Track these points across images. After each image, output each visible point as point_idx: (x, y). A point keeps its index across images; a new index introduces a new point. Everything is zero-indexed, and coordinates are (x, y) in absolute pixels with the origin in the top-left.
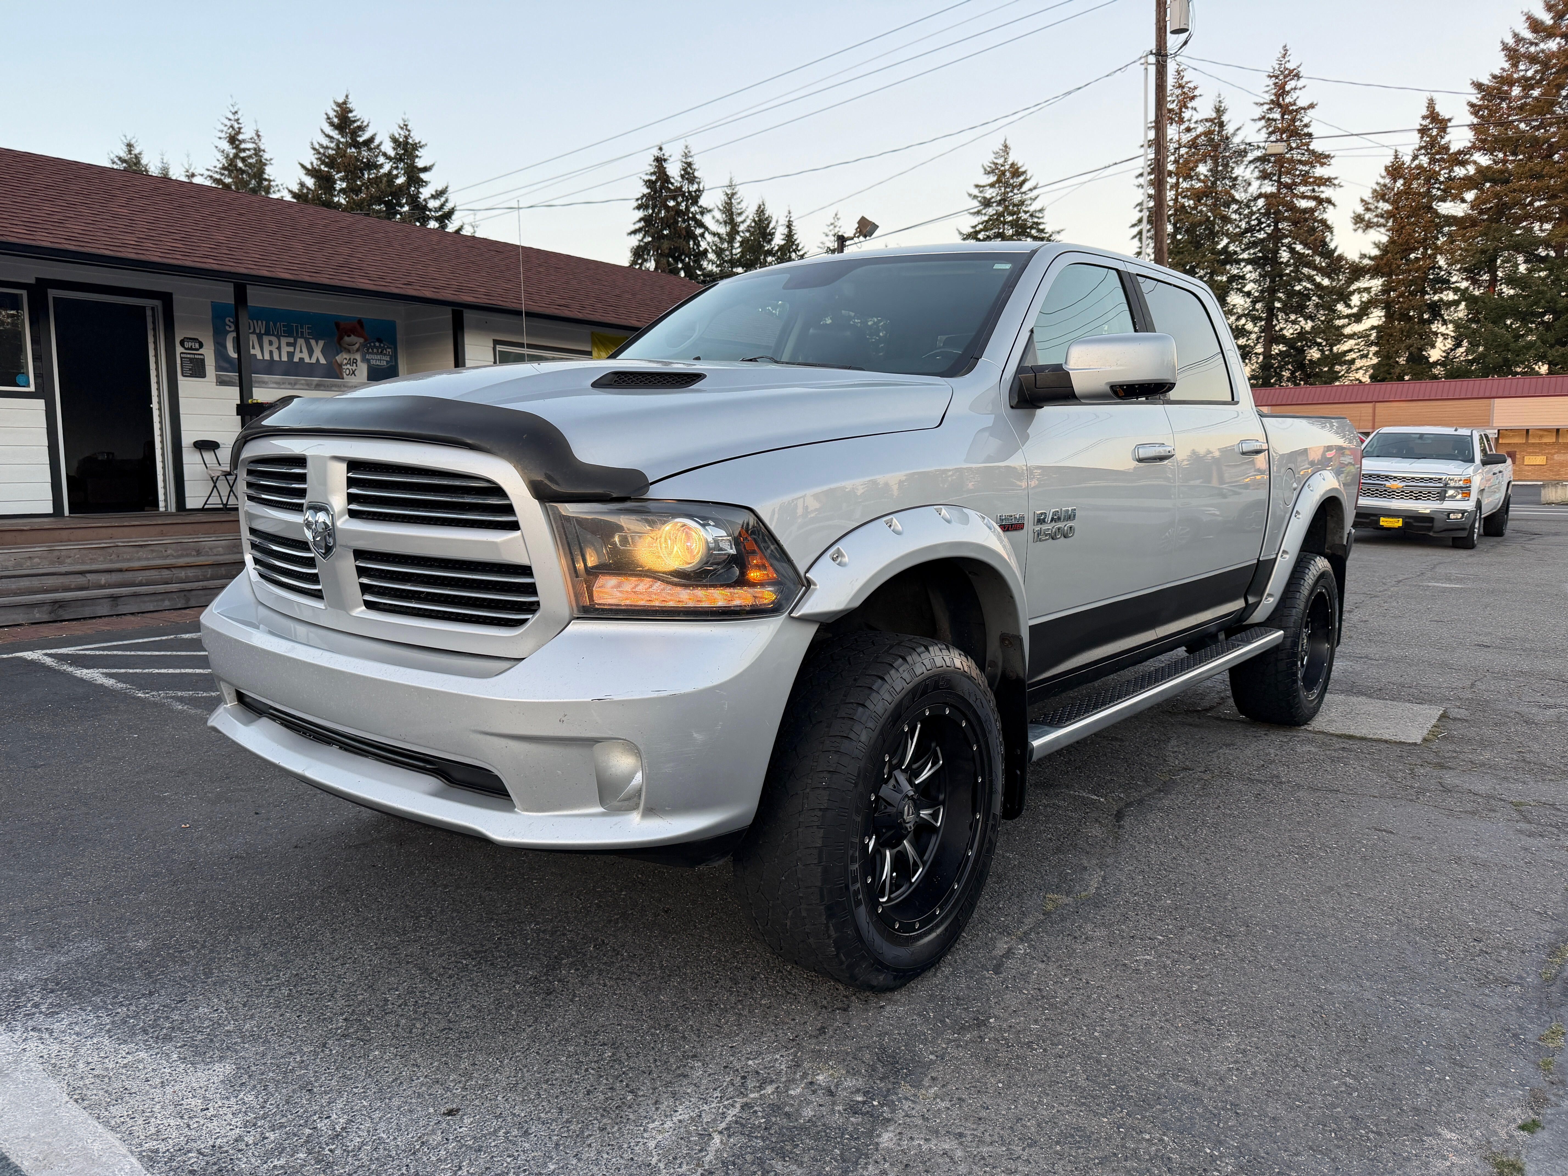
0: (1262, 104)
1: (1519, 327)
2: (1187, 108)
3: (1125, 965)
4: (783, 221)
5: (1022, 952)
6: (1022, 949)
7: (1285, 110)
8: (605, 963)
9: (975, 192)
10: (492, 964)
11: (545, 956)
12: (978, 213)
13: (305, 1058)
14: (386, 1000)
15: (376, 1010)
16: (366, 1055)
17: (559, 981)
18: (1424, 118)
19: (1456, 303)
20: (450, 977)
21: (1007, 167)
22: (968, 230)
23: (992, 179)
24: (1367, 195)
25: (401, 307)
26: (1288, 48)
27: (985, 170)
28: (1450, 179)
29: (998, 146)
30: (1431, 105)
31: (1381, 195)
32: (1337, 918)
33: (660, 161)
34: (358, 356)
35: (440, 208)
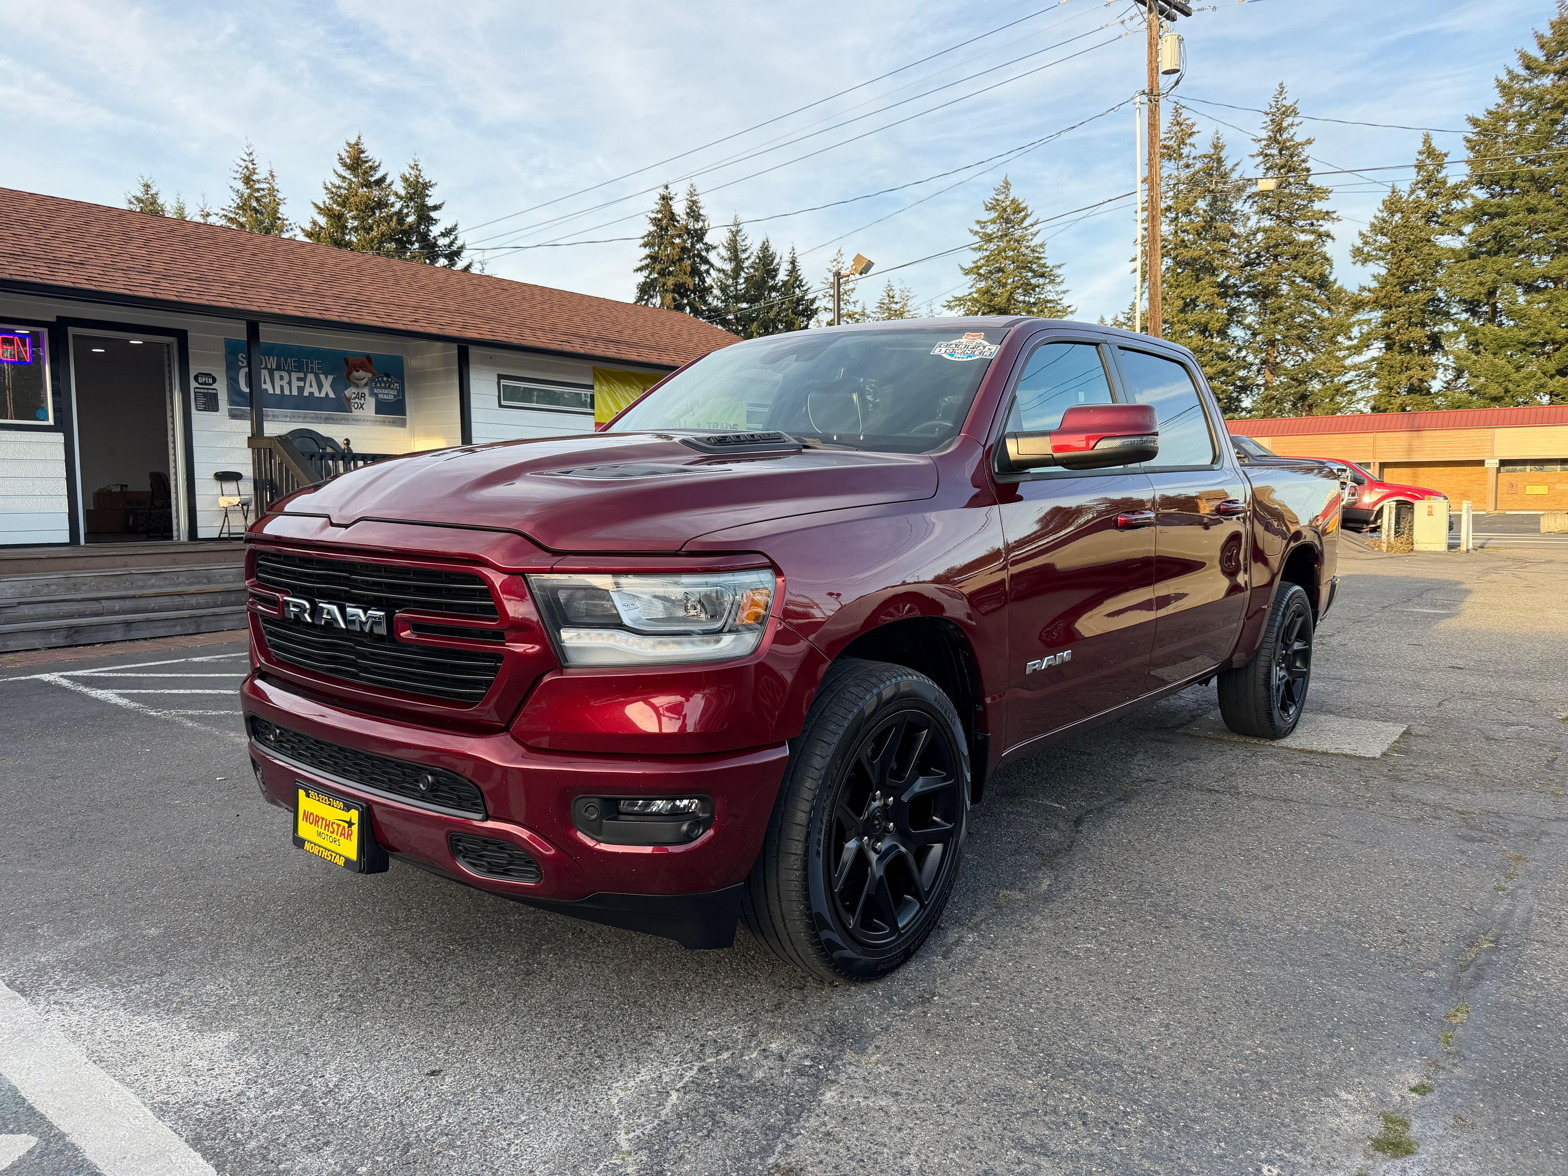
4: (787, 258)
34: (366, 391)
35: (450, 245)
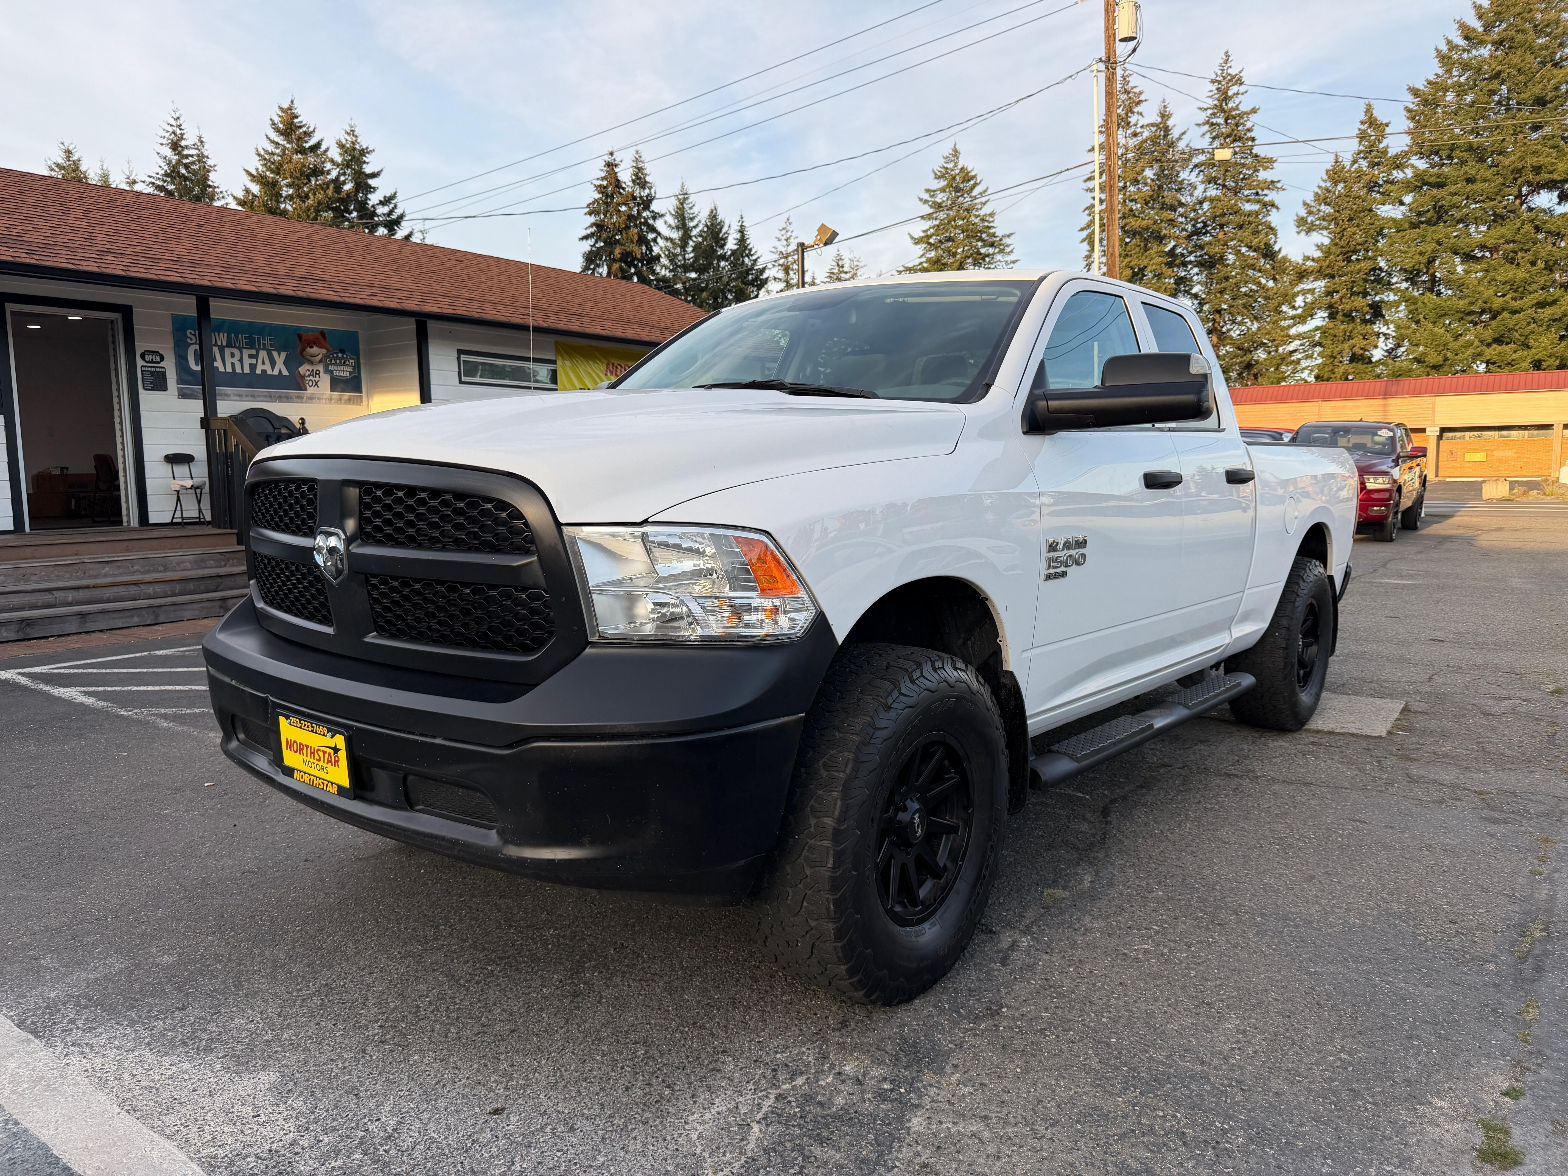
0: (1206, 109)
1: (1457, 327)
2: (1133, 113)
3: (1125, 954)
4: (736, 226)
5: (1026, 944)
6: (1025, 941)
7: (1228, 114)
8: (627, 966)
9: (926, 196)
10: (517, 969)
11: (567, 960)
12: (930, 217)
13: (347, 1064)
14: (418, 1007)
15: (410, 1016)
16: (406, 1060)
17: (584, 983)
18: (1362, 123)
19: (1397, 304)
20: (478, 983)
21: (957, 171)
22: (918, 234)
23: (943, 183)
24: (1310, 198)
25: (364, 317)
26: (1230, 53)
27: (936, 174)
28: (1389, 182)
29: (948, 151)
30: (1369, 110)
31: (1323, 198)
32: (1320, 905)
33: (611, 166)
34: (321, 368)
35: (391, 212)
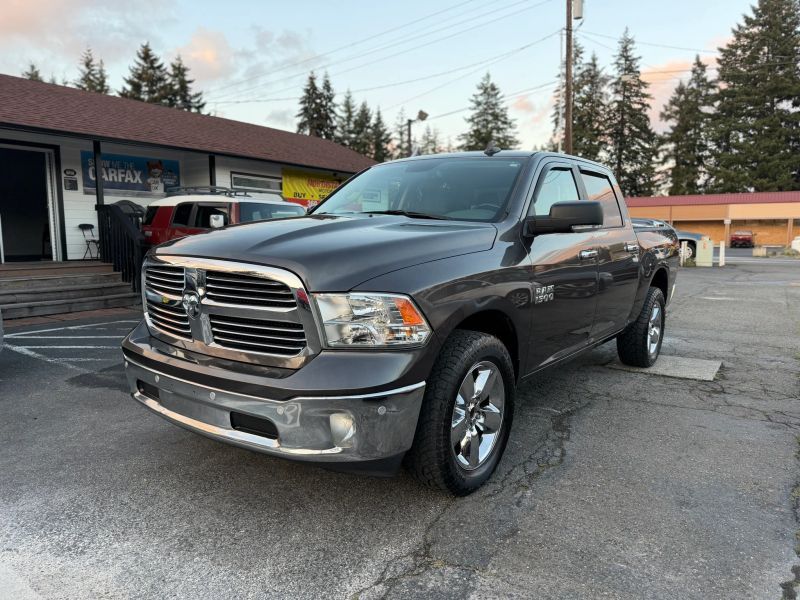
0: (616, 56)
2: (579, 57)
7: (627, 59)
9: (474, 98)
12: (475, 109)
18: (694, 64)
19: (710, 157)
21: (489, 85)
22: (469, 117)
23: (482, 91)
24: (667, 103)
25: (183, 154)
26: (628, 28)
27: (478, 87)
28: (707, 95)
29: (484, 75)
30: (698, 58)
31: (673, 102)
33: (312, 79)
34: (159, 179)
35: (198, 102)
